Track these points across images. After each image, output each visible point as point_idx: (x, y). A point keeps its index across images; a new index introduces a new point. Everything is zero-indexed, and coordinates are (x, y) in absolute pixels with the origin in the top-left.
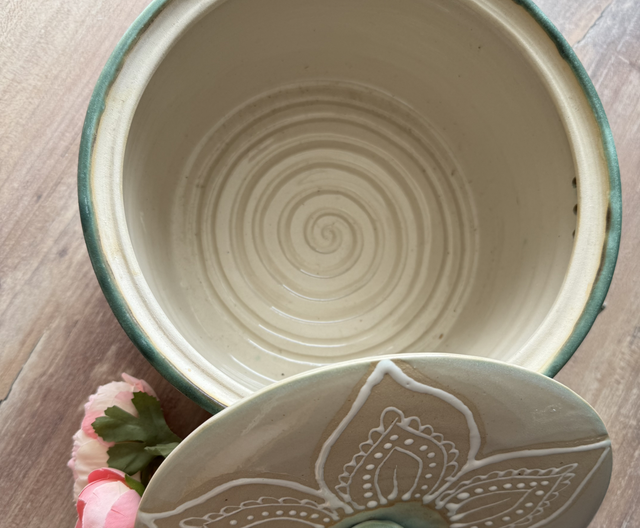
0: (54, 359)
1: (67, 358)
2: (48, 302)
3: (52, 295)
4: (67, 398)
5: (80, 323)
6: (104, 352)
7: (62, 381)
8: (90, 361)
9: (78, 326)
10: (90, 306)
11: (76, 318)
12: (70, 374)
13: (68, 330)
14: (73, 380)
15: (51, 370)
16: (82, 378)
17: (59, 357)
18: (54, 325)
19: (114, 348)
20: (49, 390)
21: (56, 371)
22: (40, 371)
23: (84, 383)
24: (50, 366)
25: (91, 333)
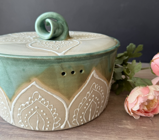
1: (133, 136)
4: (146, 131)
5: (118, 136)
6: (123, 128)
7: (142, 134)
8: (129, 130)
9: (120, 137)
11: (118, 138)
12: (138, 133)
14: (139, 132)
16: (136, 130)
17: (135, 138)
19: (120, 126)
20: (148, 136)
21: (140, 137)
23: (137, 129)
24: (140, 139)
25: (119, 133)
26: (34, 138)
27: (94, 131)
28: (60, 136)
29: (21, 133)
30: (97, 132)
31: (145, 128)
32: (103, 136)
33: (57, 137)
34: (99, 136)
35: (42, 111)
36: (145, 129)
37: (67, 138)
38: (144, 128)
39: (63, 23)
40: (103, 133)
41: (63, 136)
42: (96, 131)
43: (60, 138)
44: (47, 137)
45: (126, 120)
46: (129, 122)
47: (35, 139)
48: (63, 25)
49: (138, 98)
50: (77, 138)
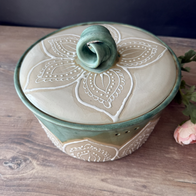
0: (182, 173)
1: (179, 169)
2: (165, 184)
3: (162, 184)
4: (191, 163)
5: (165, 170)
6: (170, 158)
7: (187, 167)
8: (176, 161)
9: (167, 170)
10: (158, 169)
11: (165, 172)
12: (184, 166)
13: (170, 173)
14: (185, 164)
15: (186, 173)
16: (182, 161)
17: (181, 172)
18: (172, 178)
19: (167, 156)
20: (193, 170)
21: (186, 171)
22: (189, 176)
23: (183, 160)
24: (185, 174)
25: (166, 165)
27: (142, 162)
28: (111, 169)
30: (145, 164)
31: (191, 158)
32: (151, 169)
33: (108, 169)
34: (147, 169)
35: (94, 153)
36: (192, 159)
37: (117, 171)
38: (190, 159)
39: (111, 46)
40: (151, 165)
41: (113, 169)
42: (144, 162)
44: (99, 169)
45: (173, 147)
46: (176, 149)
47: (88, 171)
50: (127, 171)
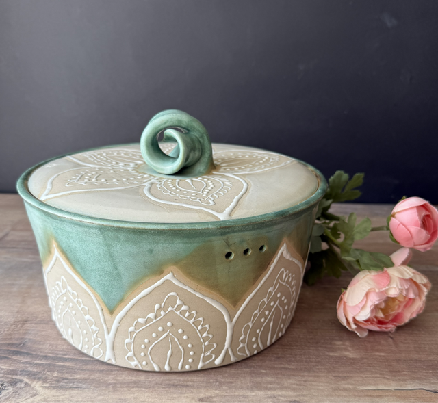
0: (370, 377)
1: (362, 372)
2: (339, 396)
3: (331, 396)
4: (385, 362)
5: (334, 375)
6: (340, 358)
7: (378, 368)
8: (352, 361)
9: (337, 375)
10: (318, 374)
11: (333, 378)
12: (370, 366)
13: (344, 378)
14: (371, 364)
15: (379, 376)
16: (365, 360)
17: (366, 375)
18: (350, 386)
19: (331, 354)
20: (391, 372)
21: (376, 373)
22: (386, 381)
23: (367, 358)
24: (376, 377)
25: (333, 367)
26: (164, 388)
27: (282, 366)
28: (217, 381)
29: (134, 379)
30: (290, 369)
31: (383, 354)
32: (303, 376)
33: (211, 383)
34: (294, 375)
35: (180, 331)
36: (383, 356)
37: (232, 383)
38: (380, 356)
39: (202, 137)
40: (301, 369)
41: (223, 380)
42: (287, 366)
43: (218, 383)
44: (190, 383)
45: (341, 341)
46: (347, 343)
48: (201, 140)
49: (367, 295)
50: (252, 382)
